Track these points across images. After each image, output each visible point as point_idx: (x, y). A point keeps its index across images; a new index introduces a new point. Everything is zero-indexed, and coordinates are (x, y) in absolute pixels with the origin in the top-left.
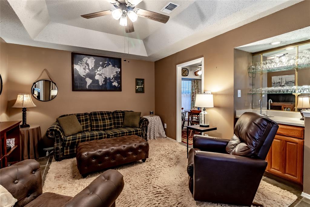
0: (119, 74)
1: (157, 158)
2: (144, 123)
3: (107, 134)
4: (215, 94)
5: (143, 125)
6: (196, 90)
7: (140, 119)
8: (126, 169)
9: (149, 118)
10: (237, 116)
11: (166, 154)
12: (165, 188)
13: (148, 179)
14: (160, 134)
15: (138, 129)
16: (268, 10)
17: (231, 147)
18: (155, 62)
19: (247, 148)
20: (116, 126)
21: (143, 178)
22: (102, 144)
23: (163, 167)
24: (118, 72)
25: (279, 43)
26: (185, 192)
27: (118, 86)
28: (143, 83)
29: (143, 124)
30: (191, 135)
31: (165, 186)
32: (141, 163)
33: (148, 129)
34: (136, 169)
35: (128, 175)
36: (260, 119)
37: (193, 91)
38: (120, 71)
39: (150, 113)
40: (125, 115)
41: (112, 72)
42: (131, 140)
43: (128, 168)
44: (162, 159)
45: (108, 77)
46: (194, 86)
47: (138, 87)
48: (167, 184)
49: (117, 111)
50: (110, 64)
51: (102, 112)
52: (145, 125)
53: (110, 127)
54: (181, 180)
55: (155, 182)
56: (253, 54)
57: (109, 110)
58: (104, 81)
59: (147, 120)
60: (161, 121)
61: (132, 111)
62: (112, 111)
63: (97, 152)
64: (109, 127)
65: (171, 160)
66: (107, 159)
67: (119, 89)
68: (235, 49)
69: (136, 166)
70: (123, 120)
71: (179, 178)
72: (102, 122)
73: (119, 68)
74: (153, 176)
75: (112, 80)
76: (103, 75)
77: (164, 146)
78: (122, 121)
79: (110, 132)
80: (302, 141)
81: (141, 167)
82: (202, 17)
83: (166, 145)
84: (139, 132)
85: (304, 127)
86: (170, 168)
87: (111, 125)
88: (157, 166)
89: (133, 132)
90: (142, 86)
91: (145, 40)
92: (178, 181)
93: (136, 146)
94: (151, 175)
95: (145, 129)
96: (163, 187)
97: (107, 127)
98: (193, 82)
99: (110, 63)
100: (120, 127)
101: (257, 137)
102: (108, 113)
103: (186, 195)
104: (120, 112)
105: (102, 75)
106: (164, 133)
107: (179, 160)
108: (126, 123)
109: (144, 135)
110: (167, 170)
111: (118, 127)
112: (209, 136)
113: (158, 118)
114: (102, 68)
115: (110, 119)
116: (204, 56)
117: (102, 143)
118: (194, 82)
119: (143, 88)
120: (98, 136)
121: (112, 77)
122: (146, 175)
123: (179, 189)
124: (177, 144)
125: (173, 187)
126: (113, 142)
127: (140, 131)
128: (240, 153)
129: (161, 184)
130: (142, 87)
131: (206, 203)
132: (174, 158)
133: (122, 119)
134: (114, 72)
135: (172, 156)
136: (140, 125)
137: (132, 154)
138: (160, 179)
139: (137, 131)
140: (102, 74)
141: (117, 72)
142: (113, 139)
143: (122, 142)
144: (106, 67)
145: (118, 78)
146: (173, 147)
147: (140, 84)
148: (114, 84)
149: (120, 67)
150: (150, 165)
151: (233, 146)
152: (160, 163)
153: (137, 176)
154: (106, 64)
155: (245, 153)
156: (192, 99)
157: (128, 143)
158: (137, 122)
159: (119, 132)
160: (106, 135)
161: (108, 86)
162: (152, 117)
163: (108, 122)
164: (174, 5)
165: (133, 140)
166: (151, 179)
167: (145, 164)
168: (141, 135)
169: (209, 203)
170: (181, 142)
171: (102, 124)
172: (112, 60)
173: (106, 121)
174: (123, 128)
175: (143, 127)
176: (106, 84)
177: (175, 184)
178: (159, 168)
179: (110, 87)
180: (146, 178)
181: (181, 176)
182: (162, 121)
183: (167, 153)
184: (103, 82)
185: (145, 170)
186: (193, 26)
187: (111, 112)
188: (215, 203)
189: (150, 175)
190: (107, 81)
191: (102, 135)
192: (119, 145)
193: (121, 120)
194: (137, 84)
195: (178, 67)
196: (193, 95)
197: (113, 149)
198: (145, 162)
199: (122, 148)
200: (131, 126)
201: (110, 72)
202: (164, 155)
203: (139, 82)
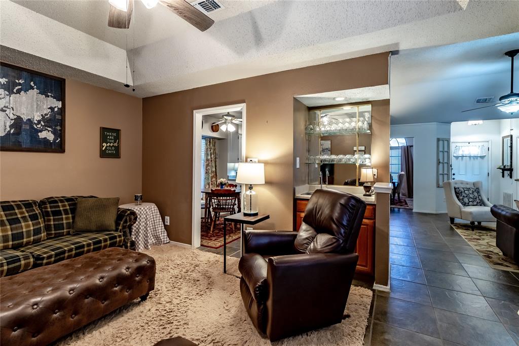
0: (58, 114)
1: (168, 285)
2: (127, 220)
3: (33, 256)
4: (266, 163)
5: (125, 225)
6: (213, 156)
7: (118, 212)
8: (106, 327)
9: (136, 208)
10: (297, 195)
11: (182, 272)
12: (210, 339)
13: (170, 333)
14: (157, 238)
15: (116, 234)
16: (341, 55)
17: (305, 242)
18: (143, 99)
19: (334, 240)
20: (52, 234)
21: (156, 335)
22: (35, 284)
23: (187, 300)
24: (56, 109)
25: (343, 99)
26: (248, 332)
27: (55, 140)
28: (117, 138)
29: (126, 222)
30: (212, 232)
31: (209, 335)
32: (139, 304)
33: (133, 231)
34: (130, 321)
35: (119, 340)
36: (346, 198)
37: (207, 157)
38: (60, 106)
39: (136, 198)
40: (78, 206)
41: (39, 108)
42: (112, 259)
43: (110, 324)
44: (178, 284)
45: (25, 118)
46: (209, 150)
47: (107, 146)
48: (210, 331)
49: (52, 198)
50: (32, 88)
51: (8, 202)
52: (128, 224)
53: (36, 237)
54: (230, 315)
55: (185, 333)
56: (311, 109)
57: (30, 197)
58: (11, 127)
59: (133, 213)
60: (158, 213)
61: (92, 197)
62: (39, 198)
63: (26, 308)
64: (32, 238)
65: (198, 283)
66: (56, 318)
67: (59, 147)
68: (294, 98)
69: (130, 313)
70: (73, 218)
71: (226, 311)
72: (9, 227)
73: (58, 100)
74: (175, 323)
75: (39, 126)
76: (8, 110)
77: (173, 259)
78: (71, 221)
79: (38, 250)
80: (372, 221)
81: (142, 312)
82: (258, 39)
83: (176, 257)
84: (118, 239)
85: (375, 205)
86: (202, 298)
87: (37, 232)
88: (175, 301)
89: (105, 240)
90: (116, 144)
91: (134, 54)
92: (227, 318)
93: (130, 270)
94: (172, 323)
95: (128, 230)
96: (205, 339)
97: (25, 240)
98: (208, 142)
99: (32, 84)
100: (63, 235)
101: (345, 223)
102: (28, 205)
103: (251, 338)
104: (62, 201)
105: (5, 111)
106: (165, 234)
107: (211, 279)
108: (80, 223)
109: (129, 245)
110: (199, 301)
111: (58, 236)
112: (253, 229)
113: (153, 207)
114: (7, 93)
115: (34, 217)
116: (246, 101)
117: (34, 281)
118: (210, 142)
119: (117, 149)
120: (5, 264)
121: (37, 117)
122: (161, 325)
123: (234, 332)
124: (195, 251)
125: (224, 332)
126: (67, 273)
127: (120, 236)
128: (326, 249)
129: (199, 333)
130: (115, 147)
131: (286, 340)
132: (201, 278)
133: (70, 215)
134: (45, 107)
135: (195, 275)
136: (117, 224)
137: (121, 290)
138: (192, 324)
139: (115, 237)
140: (5, 107)
141: (52, 109)
142: (63, 265)
143: (92, 269)
144: (19, 92)
145: (57, 121)
146: (191, 258)
147: (111, 139)
148: (42, 135)
149: (61, 97)
150: (160, 303)
151: (308, 240)
152: (179, 294)
153: (140, 335)
154: (20, 84)
155: (331, 248)
156: (206, 170)
157: (110, 267)
158: (110, 219)
159: (66, 246)
160: (32, 260)
161: (24, 139)
162: (140, 207)
163: (27, 226)
164: (217, 4)
165: (120, 260)
166: (174, 330)
167: (148, 305)
168: (123, 244)
169: (291, 338)
170: (200, 246)
171: (10, 233)
172: (37, 79)
173: (23, 224)
174: (74, 235)
175: (124, 227)
176: (18, 133)
177: (224, 326)
178: (182, 304)
179: (31, 140)
180: (163, 333)
181: (227, 308)
182: (160, 212)
183: (184, 270)
184: (8, 129)
185: (154, 316)
186: (240, 49)
187: (35, 202)
188: (298, 335)
189: (169, 323)
190: (21, 126)
191: (19, 260)
192: (88, 277)
193: (67, 219)
194: (103, 139)
195: (197, 114)
196: (207, 163)
197: (72, 289)
198: (146, 299)
199: (98, 282)
200: (94, 228)
201: (32, 106)
202: (180, 277)
203: (110, 136)
